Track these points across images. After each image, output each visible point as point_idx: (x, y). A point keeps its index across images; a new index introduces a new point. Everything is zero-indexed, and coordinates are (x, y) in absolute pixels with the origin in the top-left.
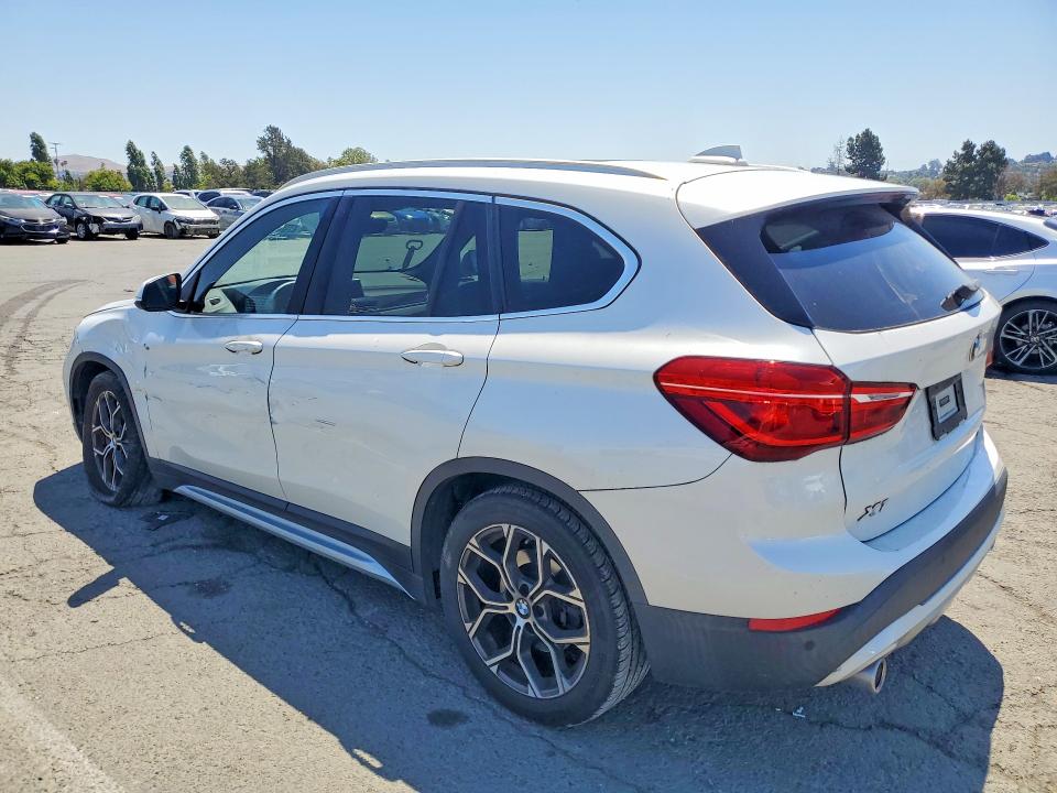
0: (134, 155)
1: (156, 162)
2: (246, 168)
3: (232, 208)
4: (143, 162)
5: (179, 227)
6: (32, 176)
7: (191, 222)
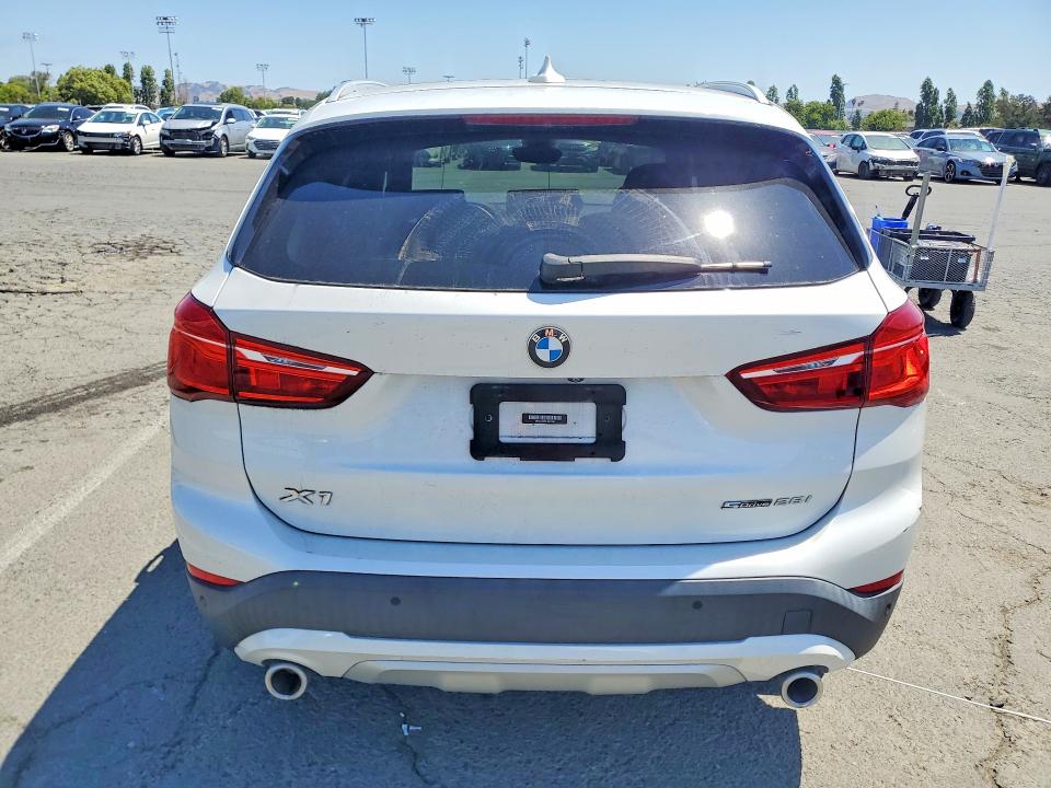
0: (928, 92)
1: (951, 97)
2: (1045, 106)
3: (940, 149)
4: (936, 99)
5: (872, 167)
6: (816, 116)
7: (887, 162)
